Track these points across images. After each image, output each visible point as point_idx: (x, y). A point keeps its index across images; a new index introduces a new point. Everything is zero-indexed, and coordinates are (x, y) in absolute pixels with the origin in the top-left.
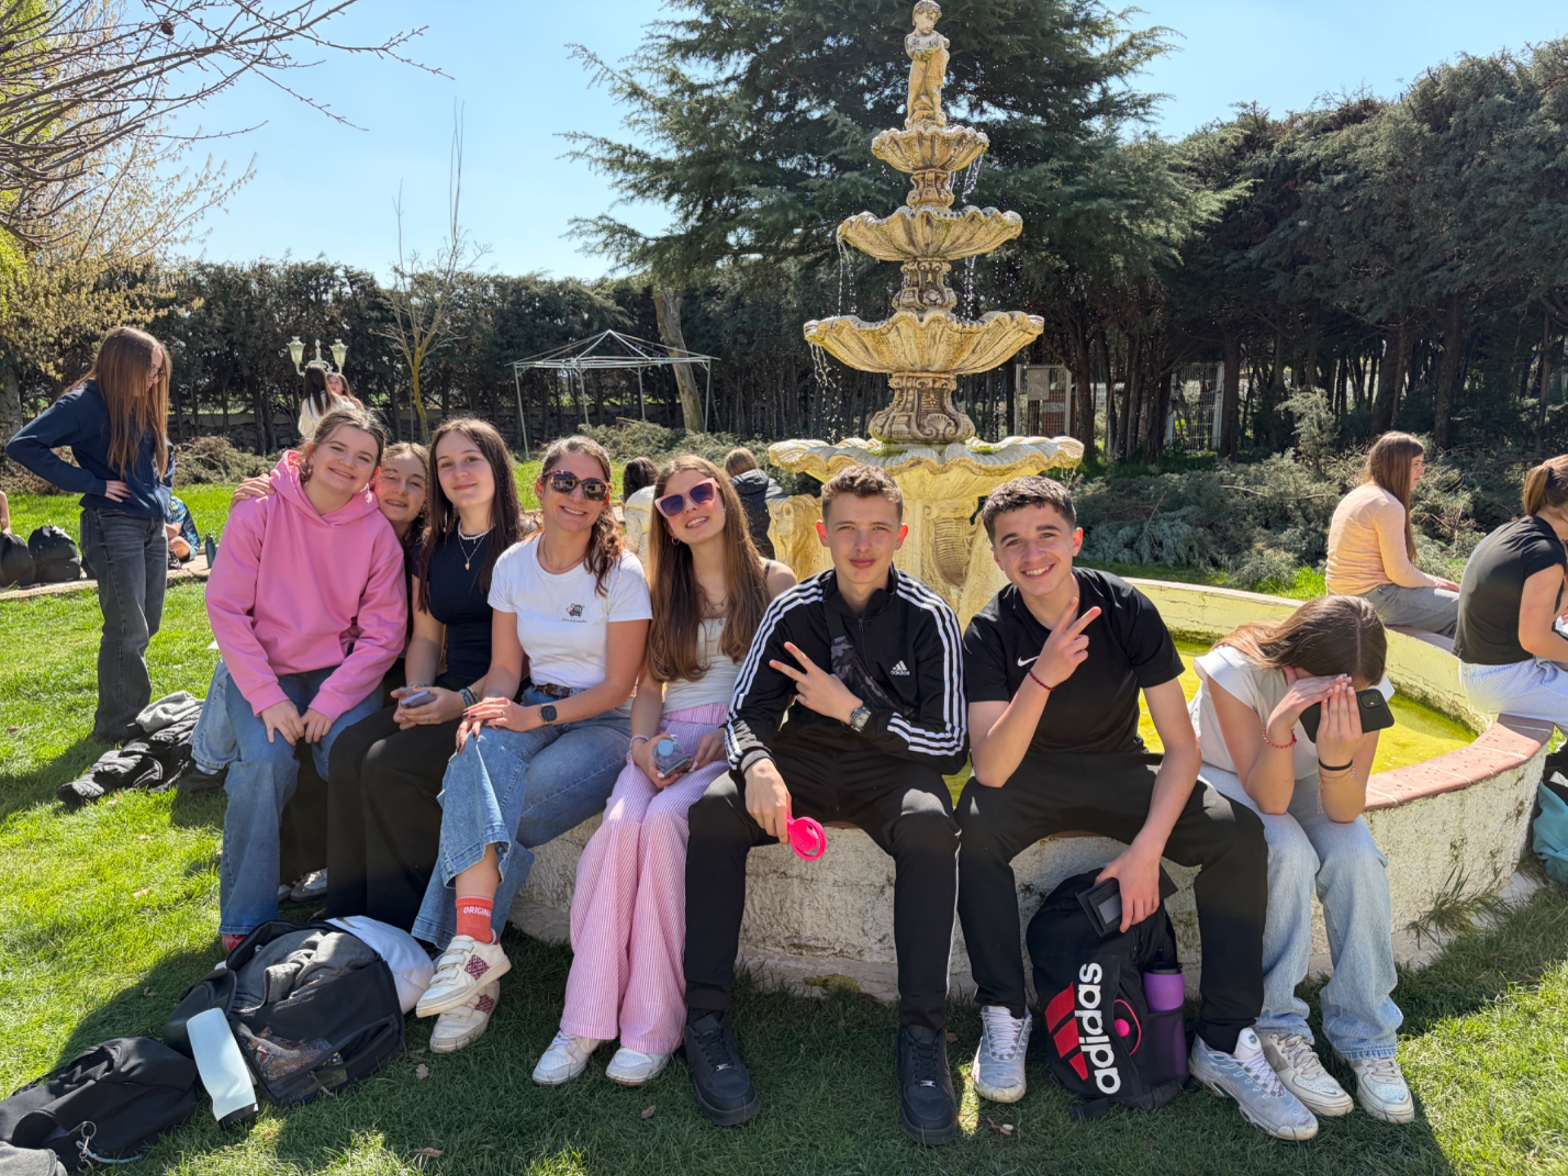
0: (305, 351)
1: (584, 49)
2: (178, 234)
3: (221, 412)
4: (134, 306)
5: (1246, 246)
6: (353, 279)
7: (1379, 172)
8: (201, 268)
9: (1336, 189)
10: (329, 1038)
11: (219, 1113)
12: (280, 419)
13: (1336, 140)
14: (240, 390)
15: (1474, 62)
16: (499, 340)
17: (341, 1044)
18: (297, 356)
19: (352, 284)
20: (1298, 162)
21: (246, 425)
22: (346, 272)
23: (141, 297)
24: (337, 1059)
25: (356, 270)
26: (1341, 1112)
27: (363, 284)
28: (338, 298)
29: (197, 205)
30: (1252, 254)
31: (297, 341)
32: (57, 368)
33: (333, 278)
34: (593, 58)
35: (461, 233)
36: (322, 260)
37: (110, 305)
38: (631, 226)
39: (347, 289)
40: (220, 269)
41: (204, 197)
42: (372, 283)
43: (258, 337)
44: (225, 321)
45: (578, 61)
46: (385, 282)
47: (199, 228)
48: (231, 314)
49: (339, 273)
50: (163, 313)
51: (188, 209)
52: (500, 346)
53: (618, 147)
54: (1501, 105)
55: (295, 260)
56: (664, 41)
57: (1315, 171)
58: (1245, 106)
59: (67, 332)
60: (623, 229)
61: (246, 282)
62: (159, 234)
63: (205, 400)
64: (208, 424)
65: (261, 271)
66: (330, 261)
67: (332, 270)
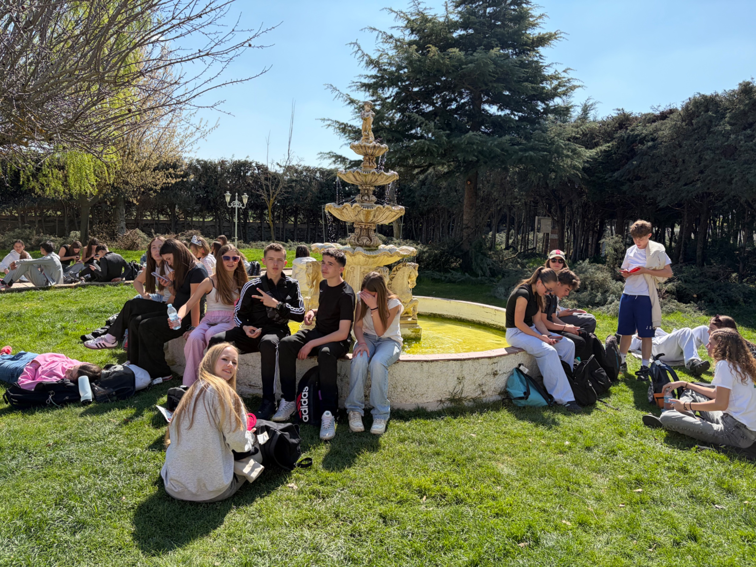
0: (231, 197)
1: (332, 86)
2: (187, 149)
3: (201, 220)
4: (168, 177)
5: (614, 171)
6: (259, 167)
7: (665, 142)
8: (198, 161)
9: (650, 148)
10: (114, 388)
11: (82, 400)
12: (226, 224)
13: (651, 127)
14: (211, 211)
15: (704, 97)
16: (319, 195)
17: (116, 390)
18: (228, 199)
19: (258, 169)
20: (638, 135)
21: (212, 226)
22: (257, 164)
23: (170, 173)
24: (114, 393)
25: (260, 163)
26: (359, 430)
27: (263, 169)
28: (252, 175)
29: (194, 138)
30: (616, 174)
31: (228, 193)
32: (137, 201)
33: (251, 167)
34: (335, 89)
35: (291, 153)
36: (248, 159)
37: (158, 177)
38: (343, 156)
39: (256, 171)
40: (206, 162)
41: (198, 134)
42: (267, 169)
43: (218, 190)
44: (206, 183)
45: (329, 90)
46: (273, 168)
47: (195, 147)
48: (208, 180)
49: (254, 164)
50: (178, 180)
51: (192, 140)
52: (319, 198)
53: (343, 124)
54: (710, 116)
55: (236, 159)
56: (359, 84)
57: (643, 140)
58: (619, 110)
59: (142, 186)
60: (340, 157)
61: (215, 168)
62: (180, 149)
63: (196, 215)
64: (197, 225)
65: (222, 163)
66: (250, 160)
67: (251, 163)
